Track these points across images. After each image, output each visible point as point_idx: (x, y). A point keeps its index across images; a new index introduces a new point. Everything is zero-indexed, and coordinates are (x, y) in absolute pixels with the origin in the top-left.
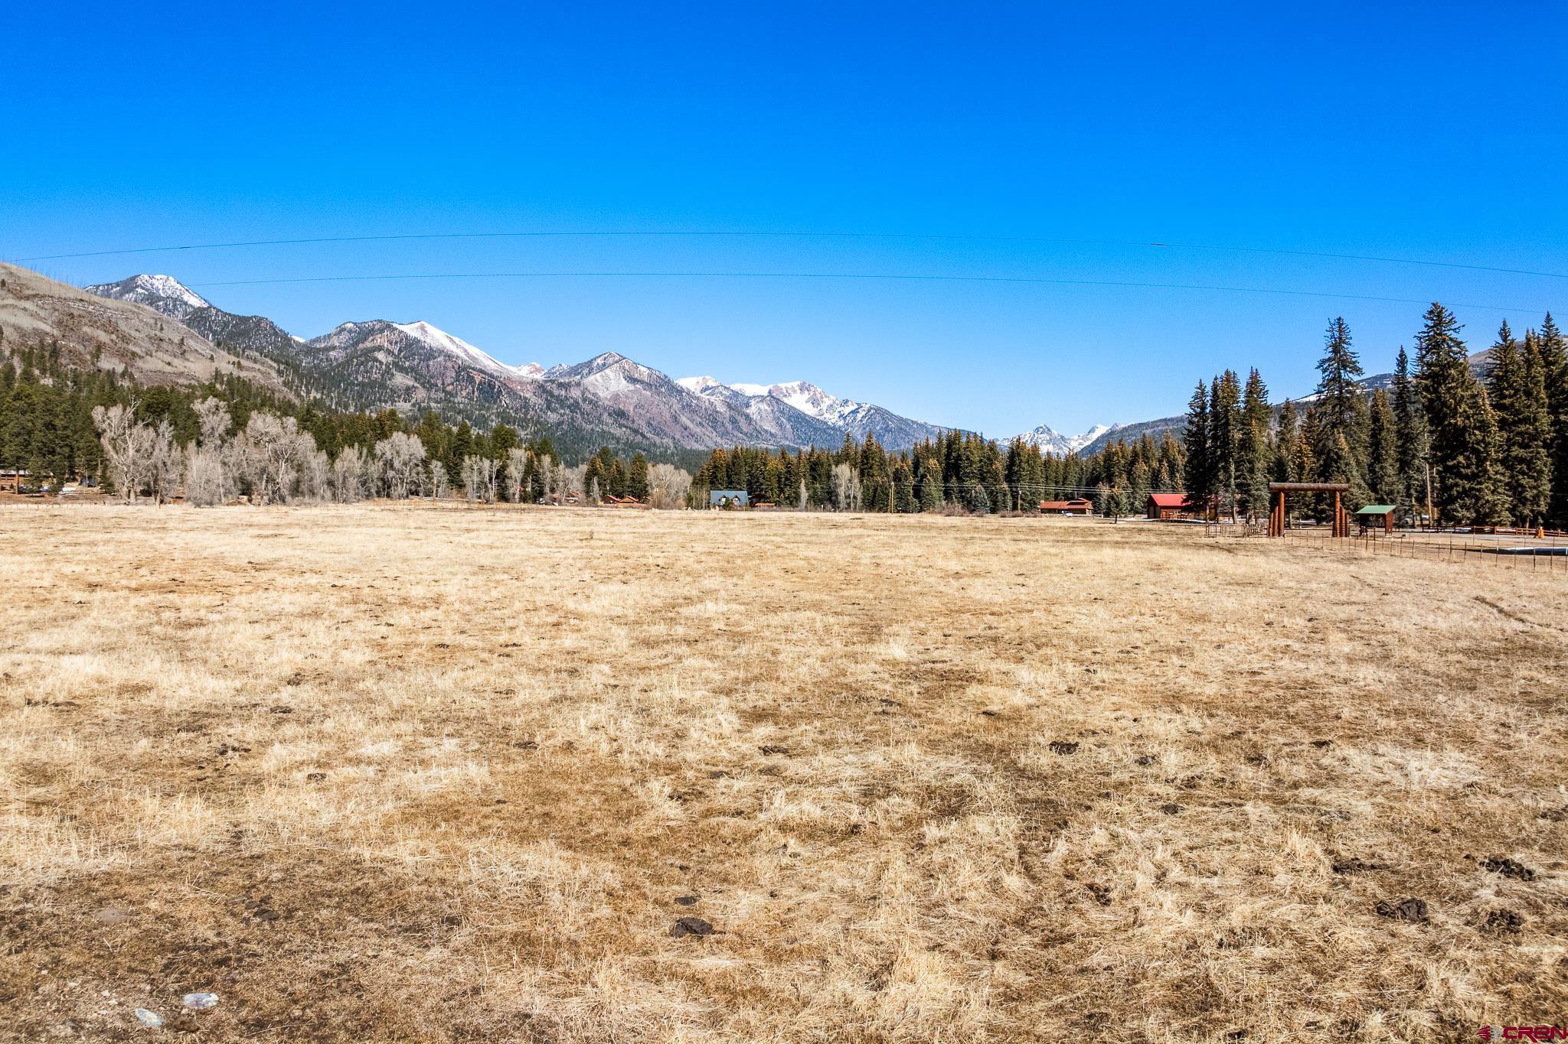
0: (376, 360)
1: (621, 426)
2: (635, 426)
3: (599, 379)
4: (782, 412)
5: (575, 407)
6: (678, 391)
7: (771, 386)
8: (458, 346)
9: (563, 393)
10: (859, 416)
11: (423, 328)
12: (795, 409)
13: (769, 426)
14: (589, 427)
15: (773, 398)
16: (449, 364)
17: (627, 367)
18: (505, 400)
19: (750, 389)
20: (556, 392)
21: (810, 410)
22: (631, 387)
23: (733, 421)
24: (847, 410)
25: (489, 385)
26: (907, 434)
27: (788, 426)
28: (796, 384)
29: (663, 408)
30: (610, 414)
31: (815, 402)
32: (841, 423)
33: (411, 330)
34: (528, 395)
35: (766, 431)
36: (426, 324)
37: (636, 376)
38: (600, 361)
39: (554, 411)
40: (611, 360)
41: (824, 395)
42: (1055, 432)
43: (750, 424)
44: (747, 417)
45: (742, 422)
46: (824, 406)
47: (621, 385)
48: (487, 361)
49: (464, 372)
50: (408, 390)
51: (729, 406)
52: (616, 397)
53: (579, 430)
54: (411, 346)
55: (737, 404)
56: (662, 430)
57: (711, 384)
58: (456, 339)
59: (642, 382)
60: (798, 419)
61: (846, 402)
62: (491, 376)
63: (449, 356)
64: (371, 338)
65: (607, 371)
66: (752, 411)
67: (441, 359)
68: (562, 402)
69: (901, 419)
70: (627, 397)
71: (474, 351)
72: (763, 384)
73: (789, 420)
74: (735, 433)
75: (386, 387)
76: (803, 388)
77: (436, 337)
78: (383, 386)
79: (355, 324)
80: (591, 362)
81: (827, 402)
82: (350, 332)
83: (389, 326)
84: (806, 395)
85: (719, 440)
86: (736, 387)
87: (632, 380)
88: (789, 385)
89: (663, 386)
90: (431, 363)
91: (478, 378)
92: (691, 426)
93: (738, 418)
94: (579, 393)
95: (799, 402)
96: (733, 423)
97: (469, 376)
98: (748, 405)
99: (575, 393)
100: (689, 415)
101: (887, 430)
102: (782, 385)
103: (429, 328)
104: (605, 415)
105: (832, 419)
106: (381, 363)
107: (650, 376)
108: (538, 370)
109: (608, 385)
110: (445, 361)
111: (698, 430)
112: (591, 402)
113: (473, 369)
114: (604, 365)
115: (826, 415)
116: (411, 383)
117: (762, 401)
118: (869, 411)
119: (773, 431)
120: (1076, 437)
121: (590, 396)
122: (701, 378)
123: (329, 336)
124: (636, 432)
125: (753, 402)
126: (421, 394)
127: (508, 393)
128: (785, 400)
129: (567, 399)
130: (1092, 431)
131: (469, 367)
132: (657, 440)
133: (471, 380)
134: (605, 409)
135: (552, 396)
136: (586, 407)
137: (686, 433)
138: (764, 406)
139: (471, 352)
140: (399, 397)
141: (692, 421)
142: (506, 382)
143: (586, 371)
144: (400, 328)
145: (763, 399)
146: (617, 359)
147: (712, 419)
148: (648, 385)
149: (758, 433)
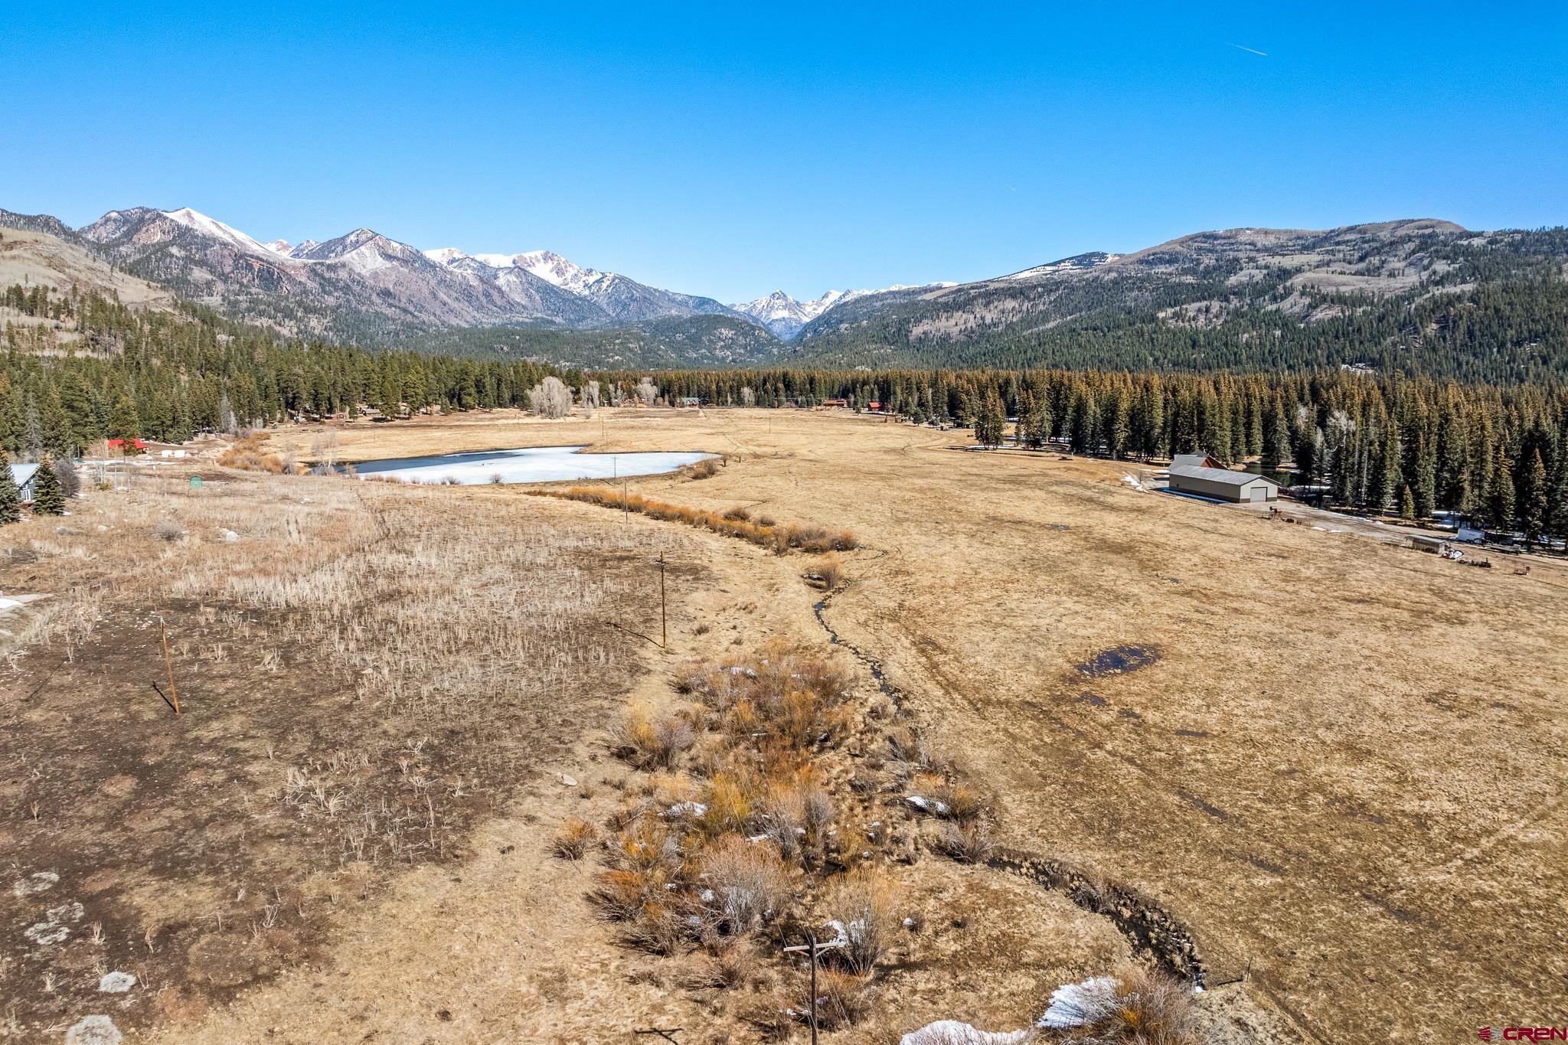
1: (391, 305)
2: (402, 305)
3: (356, 257)
4: (530, 283)
5: (346, 289)
6: (430, 266)
7: (514, 256)
8: (226, 232)
9: (332, 275)
10: (604, 285)
11: (189, 215)
12: (543, 280)
13: (518, 297)
14: (364, 308)
15: (519, 269)
16: (225, 252)
17: (380, 243)
18: (286, 287)
19: (499, 260)
20: (327, 275)
21: (555, 280)
22: (388, 264)
23: (487, 295)
24: (591, 280)
25: (268, 272)
26: (652, 303)
27: (538, 298)
28: (539, 253)
29: (419, 285)
30: (377, 294)
31: (560, 272)
32: (586, 292)
33: (180, 218)
34: (303, 279)
35: (518, 304)
36: (190, 210)
37: (390, 252)
38: (353, 238)
39: (330, 294)
40: (363, 237)
41: (569, 265)
42: (789, 299)
43: (503, 297)
44: (499, 290)
45: (495, 294)
46: (569, 276)
47: (378, 263)
48: (255, 246)
49: (241, 259)
50: (209, 284)
51: (481, 279)
52: (375, 275)
53: (357, 312)
54: (185, 236)
55: (486, 274)
56: (426, 308)
57: (457, 255)
58: (220, 224)
59: (398, 259)
60: (547, 291)
61: (590, 271)
62: (266, 261)
63: (224, 244)
64: (145, 230)
65: (362, 248)
66: (501, 281)
67: (217, 247)
68: (334, 284)
69: (644, 288)
70: (385, 274)
71: (238, 235)
72: (507, 253)
73: (537, 291)
74: (490, 307)
76: (547, 257)
77: (204, 223)
79: (117, 212)
80: (343, 239)
81: (571, 272)
82: (114, 220)
83: (158, 215)
84: (550, 265)
85: (475, 313)
86: (480, 257)
87: (389, 257)
88: (532, 254)
89: (414, 260)
90: (209, 253)
91: (256, 266)
92: (449, 301)
93: (491, 291)
94: (346, 275)
95: (543, 271)
96: (486, 297)
97: (246, 264)
98: (496, 277)
99: (343, 274)
100: (444, 290)
101: (632, 299)
102: (526, 255)
103: (194, 214)
104: (374, 297)
105: (577, 288)
106: (178, 259)
107: (403, 251)
108: (286, 247)
109: (366, 262)
110: (221, 249)
111: (455, 305)
112: (358, 283)
113: (249, 256)
114: (357, 242)
115: (572, 285)
116: (208, 276)
117: (510, 273)
118: (614, 280)
119: (523, 303)
121: (356, 277)
122: (446, 251)
123: (94, 227)
124: (405, 311)
125: (501, 274)
126: (220, 287)
127: (285, 277)
128: (531, 270)
129: (338, 281)
131: (244, 254)
132: (424, 317)
133: (250, 266)
134: (372, 288)
135: (323, 278)
136: (356, 288)
137: (446, 309)
138: (512, 278)
139: (237, 238)
141: (449, 296)
143: (340, 248)
144: (169, 216)
145: (511, 271)
146: (370, 235)
147: (467, 294)
148: (405, 262)
149: (511, 306)
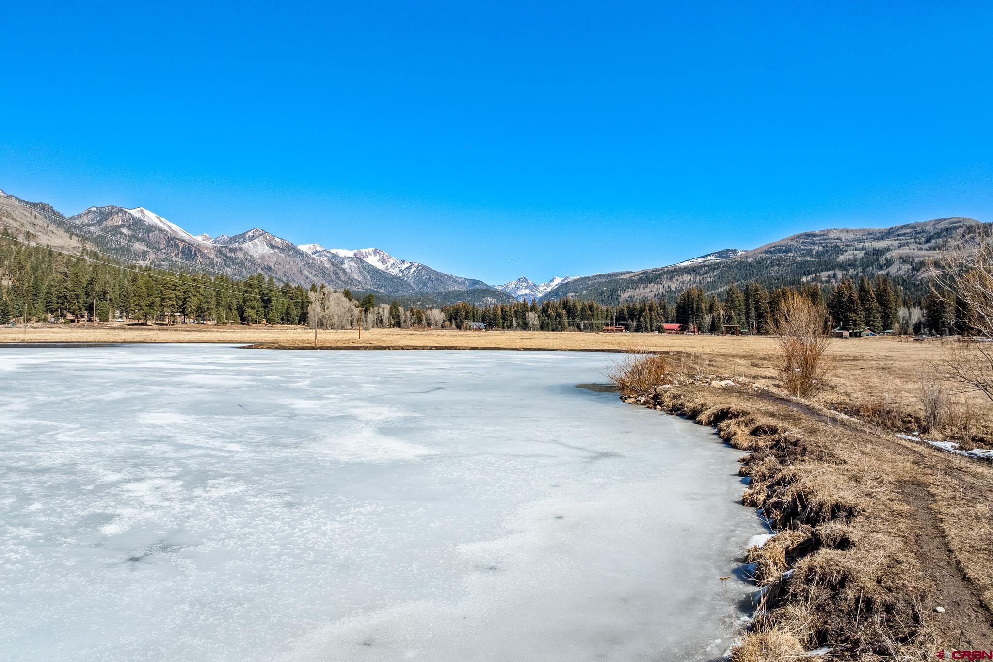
0: (122, 233)
1: (270, 276)
2: (278, 276)
3: (251, 245)
4: (364, 268)
5: (241, 264)
6: (300, 254)
7: (355, 251)
8: (164, 224)
9: (233, 255)
10: (412, 271)
11: (142, 211)
12: (373, 266)
13: (357, 276)
15: (358, 259)
16: (162, 236)
17: (268, 238)
18: (200, 259)
19: (343, 253)
20: (229, 254)
21: (380, 266)
22: (272, 251)
23: (336, 274)
24: (404, 267)
25: (189, 250)
26: (442, 283)
27: (369, 277)
28: (371, 250)
29: (292, 265)
30: (262, 269)
31: (384, 261)
32: (400, 275)
33: (135, 213)
34: (212, 256)
35: (356, 280)
36: (144, 209)
37: (274, 244)
38: (250, 234)
39: (229, 266)
40: (257, 234)
41: (390, 257)
42: (530, 282)
43: (346, 275)
44: (344, 270)
45: (341, 273)
46: (389, 264)
47: (266, 250)
48: (183, 234)
49: (172, 241)
50: (144, 254)
51: (332, 264)
52: (263, 257)
54: (136, 224)
55: (336, 261)
56: (293, 279)
57: (318, 249)
58: (163, 219)
59: (278, 248)
60: (374, 271)
61: (403, 261)
62: (189, 243)
63: (162, 231)
64: (111, 218)
65: (256, 240)
66: (346, 266)
67: (156, 232)
68: (233, 260)
69: (437, 273)
70: (269, 257)
71: (174, 227)
72: (351, 250)
73: (369, 273)
74: (337, 281)
75: (131, 251)
76: (376, 252)
77: (151, 217)
78: (129, 251)
79: (97, 208)
80: (244, 234)
81: (391, 261)
82: (94, 213)
83: (121, 210)
84: (378, 257)
85: (328, 285)
86: (334, 251)
87: (272, 247)
88: (367, 250)
89: (290, 250)
90: (150, 235)
91: (181, 245)
92: (310, 276)
93: (338, 271)
94: (242, 256)
95: (373, 261)
96: (335, 274)
97: (175, 244)
98: (343, 263)
99: (240, 255)
100: (307, 269)
101: (430, 279)
102: (363, 251)
103: (146, 211)
105: (395, 272)
106: (125, 235)
107: (282, 244)
108: (208, 239)
109: (258, 249)
110: (159, 234)
112: (250, 261)
113: (178, 239)
114: (253, 236)
115: (391, 270)
116: (145, 249)
117: (352, 260)
118: (418, 267)
119: (359, 280)
120: (543, 285)
121: (249, 257)
122: (311, 246)
123: (80, 216)
125: (346, 261)
126: (152, 256)
127: (201, 255)
128: (364, 259)
129: (235, 258)
130: (552, 281)
131: (175, 238)
133: (177, 246)
134: (258, 265)
135: (226, 256)
136: (248, 264)
137: (308, 281)
138: (353, 264)
139: (173, 228)
140: (139, 257)
141: (311, 273)
142: (198, 247)
143: (241, 240)
144: (129, 211)
145: (352, 259)
146: (261, 233)
147: (322, 272)
148: (283, 250)
149: (351, 281)
